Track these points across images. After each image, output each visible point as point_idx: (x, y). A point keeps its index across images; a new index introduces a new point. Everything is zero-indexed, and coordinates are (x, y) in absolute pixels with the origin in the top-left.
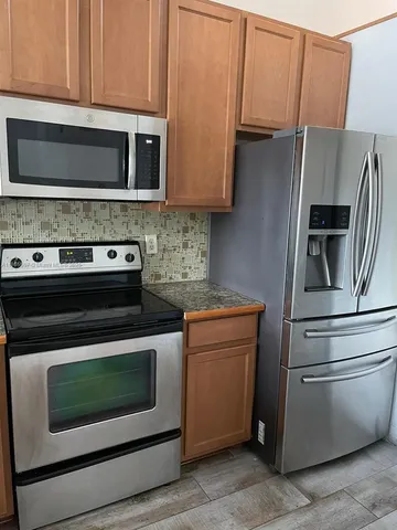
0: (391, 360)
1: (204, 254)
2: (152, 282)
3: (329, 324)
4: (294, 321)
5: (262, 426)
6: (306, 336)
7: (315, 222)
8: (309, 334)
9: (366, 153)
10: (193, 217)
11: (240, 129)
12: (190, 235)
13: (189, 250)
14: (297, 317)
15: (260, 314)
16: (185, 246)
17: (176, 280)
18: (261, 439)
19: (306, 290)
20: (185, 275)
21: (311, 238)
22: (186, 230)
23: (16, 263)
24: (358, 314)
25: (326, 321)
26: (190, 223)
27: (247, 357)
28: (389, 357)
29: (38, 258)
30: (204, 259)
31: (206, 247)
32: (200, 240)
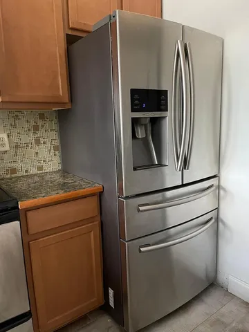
0: (213, 220)
1: (56, 149)
2: (8, 176)
3: (164, 196)
4: (127, 198)
5: (111, 292)
6: (139, 210)
7: (136, 105)
8: (141, 208)
9: (177, 42)
10: (42, 116)
11: (70, 32)
12: (40, 133)
13: (41, 146)
14: (130, 194)
15: (100, 194)
16: (37, 142)
17: (31, 172)
18: (112, 303)
19: (135, 169)
20: (40, 168)
21: (135, 122)
22: (36, 129)
24: (183, 185)
25: (160, 194)
26: (40, 123)
27: (92, 233)
28: (212, 218)
30: (57, 153)
31: (57, 143)
32: (50, 136)
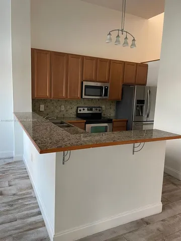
1: (114, 110)
2: (103, 116)
7: (138, 103)
14: (135, 121)
15: (127, 121)
16: (110, 108)
19: (136, 116)
20: (110, 115)
21: (137, 106)
23: (80, 110)
24: (147, 121)
26: (112, 103)
29: (84, 110)
32: (114, 107)
